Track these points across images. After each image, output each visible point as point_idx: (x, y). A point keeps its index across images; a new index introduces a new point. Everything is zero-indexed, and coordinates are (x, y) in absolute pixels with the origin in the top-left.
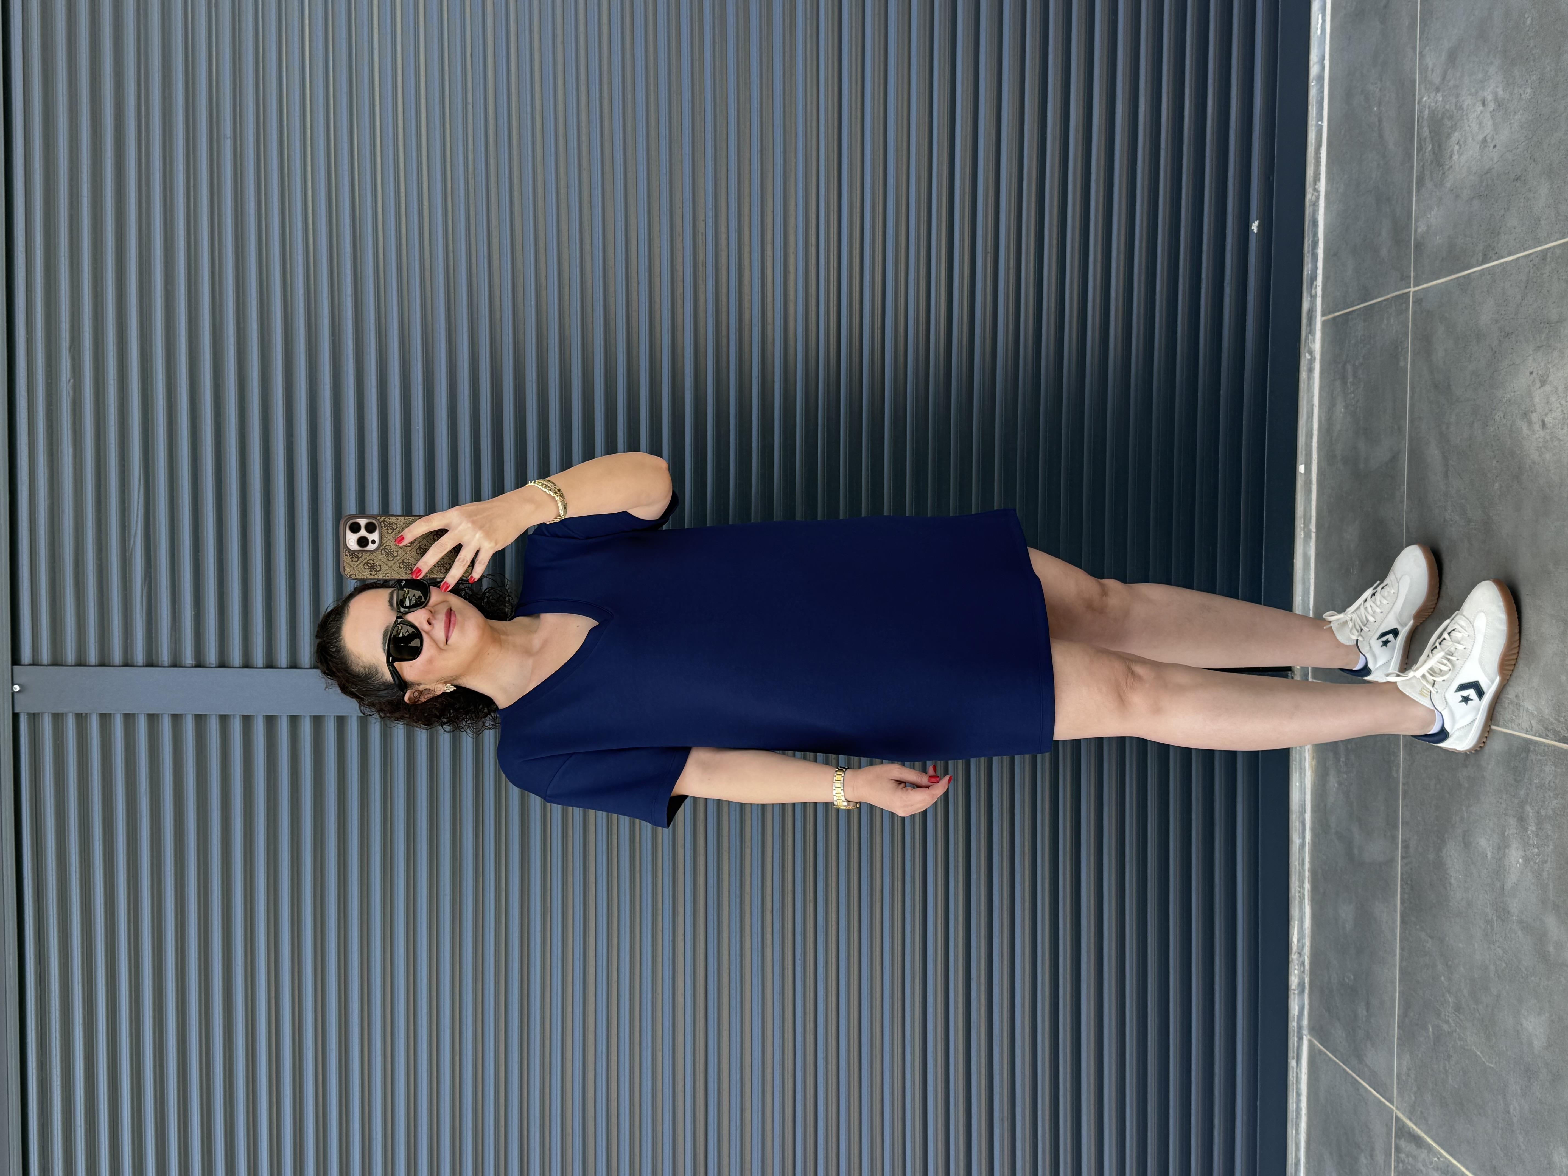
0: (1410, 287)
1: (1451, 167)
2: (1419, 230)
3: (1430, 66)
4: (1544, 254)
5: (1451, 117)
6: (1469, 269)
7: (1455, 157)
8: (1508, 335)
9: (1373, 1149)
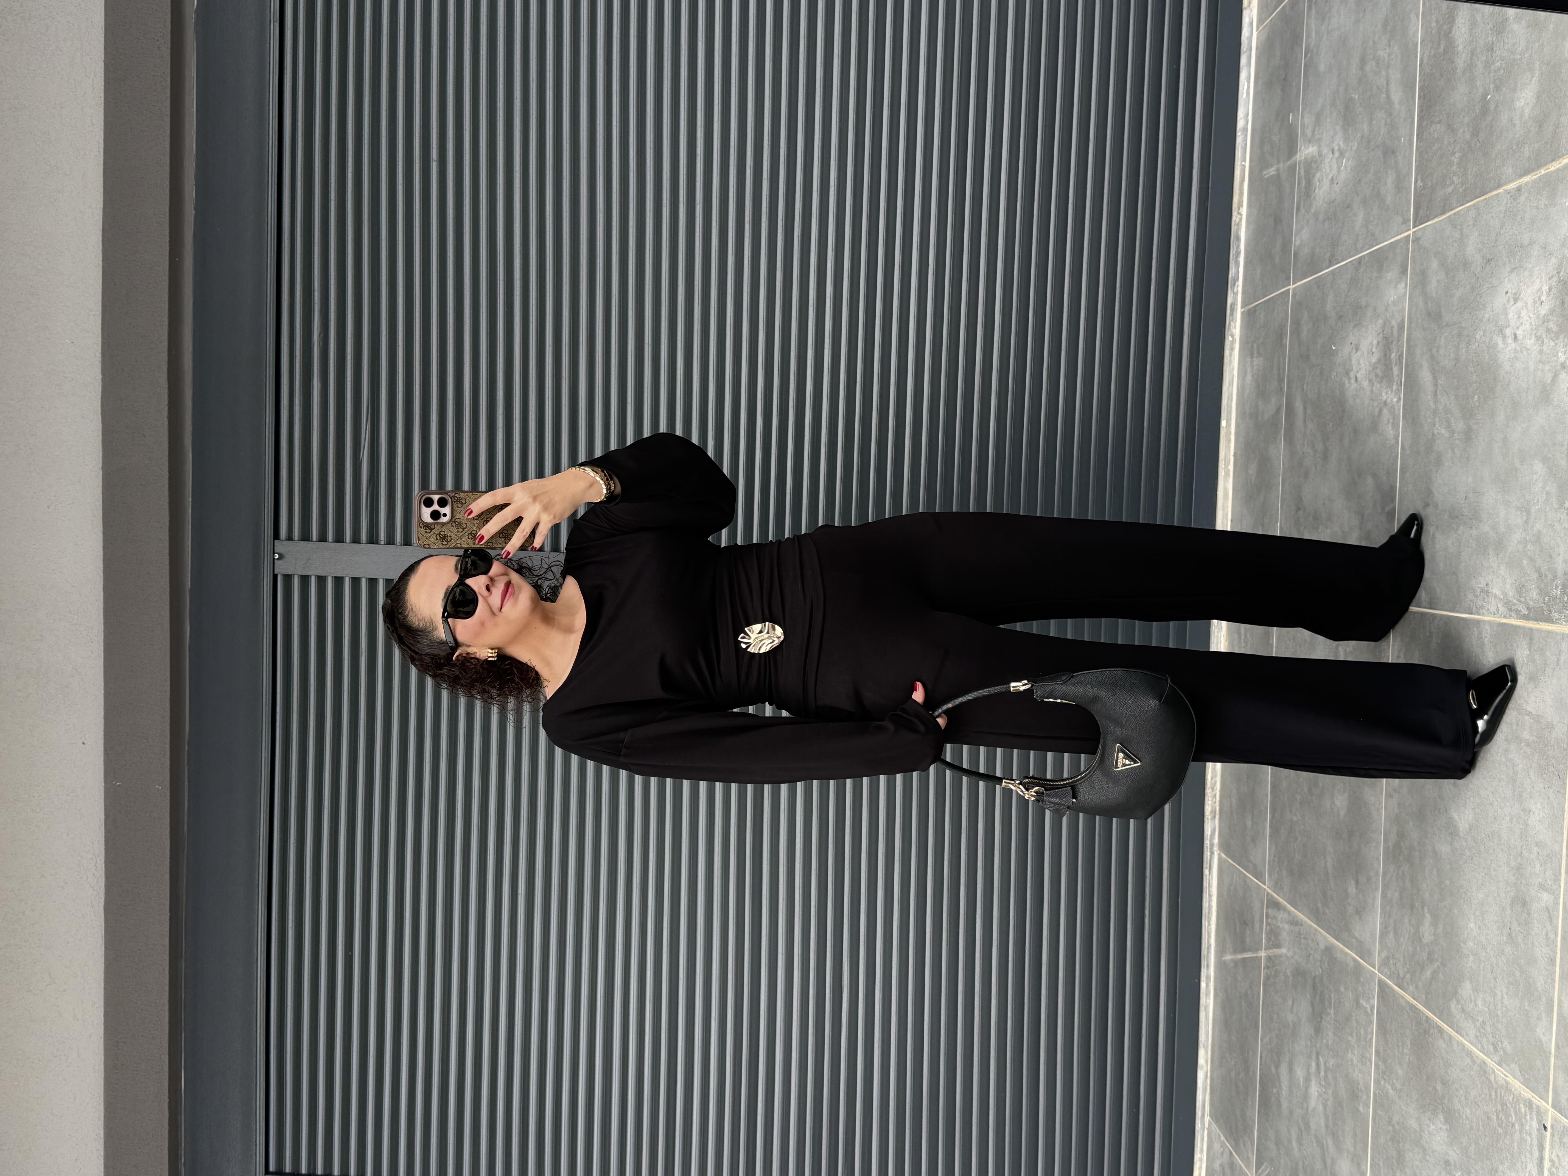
0: (1290, 285)
1: (1314, 198)
2: (1297, 244)
3: (1306, 124)
4: (1360, 260)
5: (1316, 162)
6: (1321, 271)
7: (1317, 191)
8: (1340, 317)
9: (1253, 922)
